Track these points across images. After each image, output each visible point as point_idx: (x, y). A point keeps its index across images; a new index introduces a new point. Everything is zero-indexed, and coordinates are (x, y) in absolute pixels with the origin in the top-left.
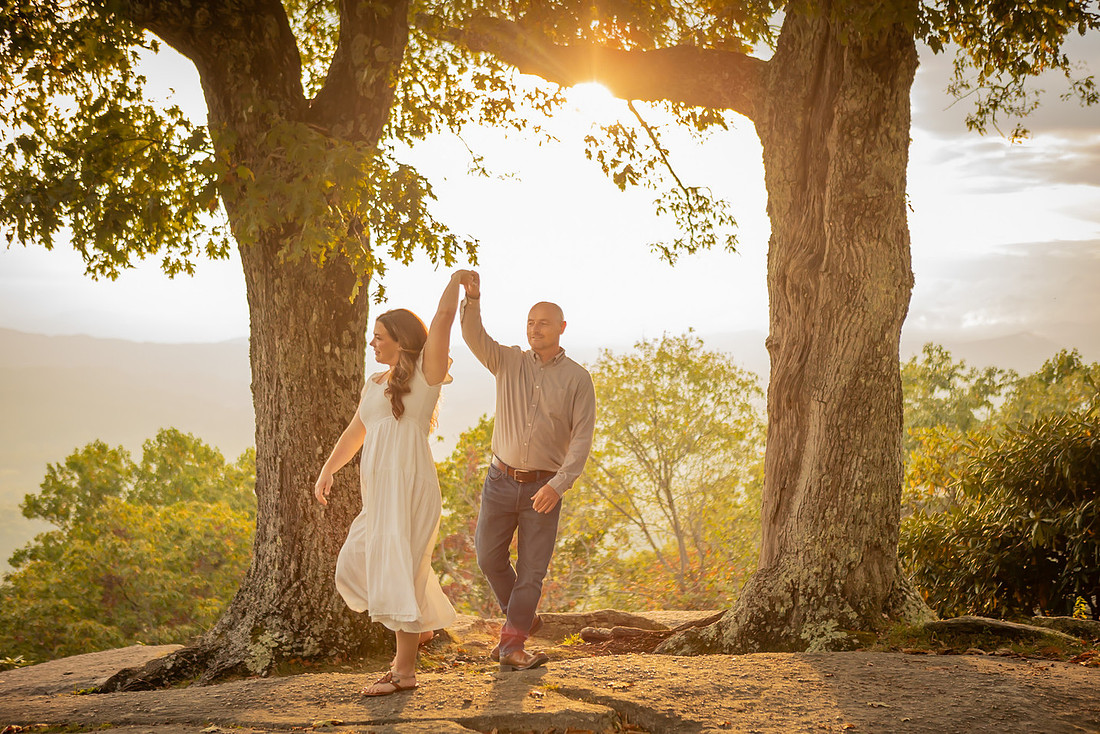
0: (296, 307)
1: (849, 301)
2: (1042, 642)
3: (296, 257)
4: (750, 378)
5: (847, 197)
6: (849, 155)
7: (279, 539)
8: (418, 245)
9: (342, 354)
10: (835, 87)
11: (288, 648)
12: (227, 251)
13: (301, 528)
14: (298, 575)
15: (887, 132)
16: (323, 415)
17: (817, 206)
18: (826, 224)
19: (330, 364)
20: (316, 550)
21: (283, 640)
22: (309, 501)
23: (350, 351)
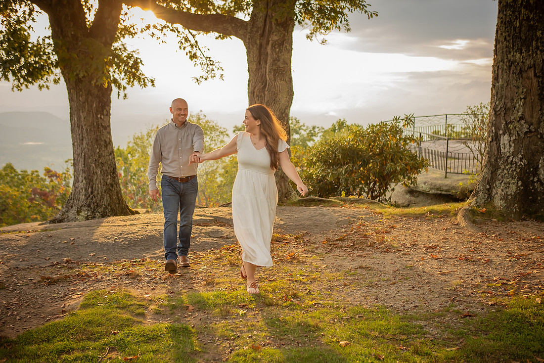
0: (88, 102)
1: (275, 100)
2: (332, 203)
4: (224, 130)
5: (274, 67)
6: (274, 54)
7: (84, 181)
8: (135, 80)
9: (104, 118)
10: (270, 32)
11: (91, 217)
12: (59, 81)
13: (92, 177)
14: (92, 193)
15: (286, 46)
16: (99, 139)
17: (264, 70)
18: (267, 76)
19: (100, 121)
20: (98, 184)
21: (89, 214)
23: (106, 117)
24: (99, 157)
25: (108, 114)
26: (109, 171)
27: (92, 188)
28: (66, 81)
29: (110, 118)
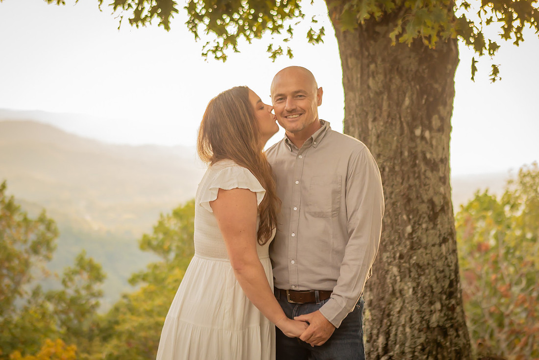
0: (389, 91)
3: (408, 38)
9: (431, 138)
13: (390, 304)
14: (386, 350)
16: (413, 196)
19: (421, 146)
20: (404, 326)
22: (398, 278)
23: (438, 135)
24: (412, 248)
25: (445, 128)
26: (437, 290)
27: (388, 334)
28: (337, 35)
29: (449, 138)
